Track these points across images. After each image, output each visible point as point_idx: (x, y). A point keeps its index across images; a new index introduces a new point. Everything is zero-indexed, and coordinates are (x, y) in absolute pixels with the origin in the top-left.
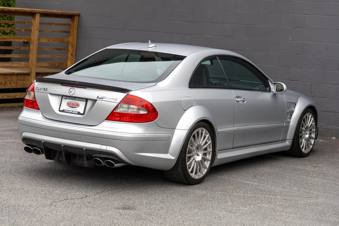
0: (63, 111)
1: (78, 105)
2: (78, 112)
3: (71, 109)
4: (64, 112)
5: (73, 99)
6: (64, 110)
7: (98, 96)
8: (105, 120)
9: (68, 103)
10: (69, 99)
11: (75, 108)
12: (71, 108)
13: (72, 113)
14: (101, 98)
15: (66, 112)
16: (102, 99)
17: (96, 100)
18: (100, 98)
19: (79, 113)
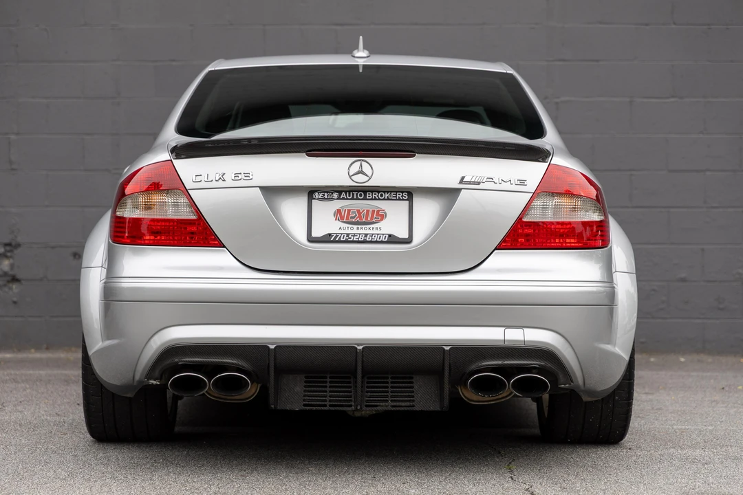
0: (327, 239)
1: (381, 216)
2: (390, 236)
3: (355, 230)
4: (334, 242)
5: (357, 199)
6: (330, 235)
7: (463, 178)
8: (496, 249)
9: (339, 211)
10: (339, 198)
11: (371, 226)
12: (355, 227)
13: (364, 242)
14: (474, 183)
15: (340, 242)
16: (479, 183)
17: (458, 191)
18: (469, 183)
19: (392, 240)
